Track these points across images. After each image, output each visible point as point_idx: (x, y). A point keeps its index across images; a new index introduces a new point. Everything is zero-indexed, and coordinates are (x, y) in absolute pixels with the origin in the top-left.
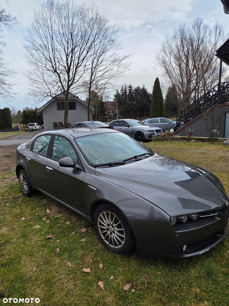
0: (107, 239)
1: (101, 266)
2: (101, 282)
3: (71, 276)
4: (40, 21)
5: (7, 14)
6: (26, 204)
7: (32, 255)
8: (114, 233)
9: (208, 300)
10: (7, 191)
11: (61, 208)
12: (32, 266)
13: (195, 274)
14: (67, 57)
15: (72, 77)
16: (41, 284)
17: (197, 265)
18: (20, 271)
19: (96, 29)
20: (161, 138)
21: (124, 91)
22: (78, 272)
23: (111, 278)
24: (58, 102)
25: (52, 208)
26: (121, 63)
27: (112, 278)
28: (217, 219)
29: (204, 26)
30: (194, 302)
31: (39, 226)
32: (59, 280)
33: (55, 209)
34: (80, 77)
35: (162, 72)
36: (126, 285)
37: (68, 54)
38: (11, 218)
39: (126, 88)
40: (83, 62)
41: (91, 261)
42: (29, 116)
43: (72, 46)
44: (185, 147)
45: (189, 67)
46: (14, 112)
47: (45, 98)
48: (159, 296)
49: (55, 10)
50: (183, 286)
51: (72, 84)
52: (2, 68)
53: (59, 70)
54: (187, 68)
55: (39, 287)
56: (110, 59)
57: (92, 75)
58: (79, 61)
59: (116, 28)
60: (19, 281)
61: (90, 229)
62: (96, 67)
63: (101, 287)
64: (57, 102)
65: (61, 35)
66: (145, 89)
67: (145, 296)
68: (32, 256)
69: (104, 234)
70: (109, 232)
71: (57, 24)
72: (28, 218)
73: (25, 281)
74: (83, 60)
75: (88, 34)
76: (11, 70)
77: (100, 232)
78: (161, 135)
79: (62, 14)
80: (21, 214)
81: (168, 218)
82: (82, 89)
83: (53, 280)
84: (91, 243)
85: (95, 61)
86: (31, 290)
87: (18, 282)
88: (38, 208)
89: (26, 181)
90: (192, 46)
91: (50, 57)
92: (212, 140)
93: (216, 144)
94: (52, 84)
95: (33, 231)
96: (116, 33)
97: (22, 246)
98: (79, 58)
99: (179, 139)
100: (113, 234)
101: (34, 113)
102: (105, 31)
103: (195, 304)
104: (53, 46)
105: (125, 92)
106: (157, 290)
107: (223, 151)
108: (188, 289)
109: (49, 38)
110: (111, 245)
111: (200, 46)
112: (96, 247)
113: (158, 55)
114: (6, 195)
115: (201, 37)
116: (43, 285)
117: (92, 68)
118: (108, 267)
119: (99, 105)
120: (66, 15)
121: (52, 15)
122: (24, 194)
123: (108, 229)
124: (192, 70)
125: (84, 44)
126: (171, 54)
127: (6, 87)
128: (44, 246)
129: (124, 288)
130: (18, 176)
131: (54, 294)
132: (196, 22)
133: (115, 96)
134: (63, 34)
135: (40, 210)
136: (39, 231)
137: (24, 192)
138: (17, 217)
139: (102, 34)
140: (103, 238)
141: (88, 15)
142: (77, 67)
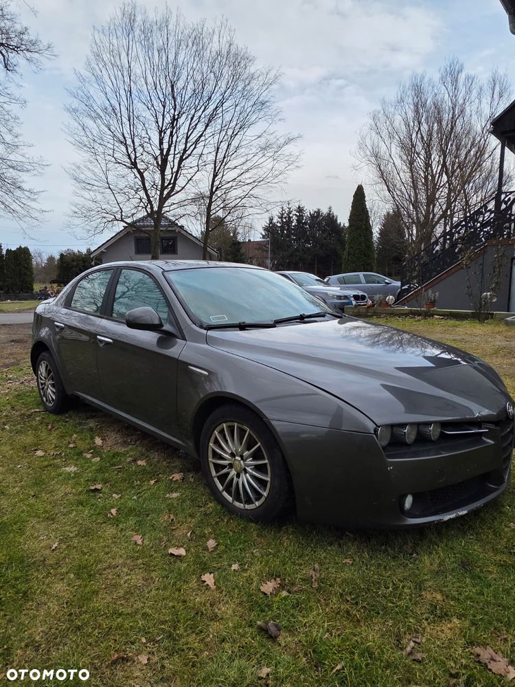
0: (228, 489)
1: (211, 543)
2: (208, 574)
3: (140, 561)
4: (104, 56)
5: (32, 37)
6: (50, 427)
7: (51, 519)
8: (246, 471)
9: (460, 617)
10: (9, 403)
11: (129, 436)
12: (49, 539)
13: (431, 565)
14: (160, 135)
15: (171, 179)
16: (67, 574)
17: (438, 546)
18: (20, 547)
19: (226, 77)
20: (364, 311)
21: (285, 218)
22: (156, 555)
23: (233, 568)
24: (138, 235)
25: (107, 436)
26: (279, 153)
27: (235, 567)
28: (486, 442)
29: (468, 78)
30: (427, 620)
31: (76, 469)
32: (109, 567)
33: (114, 437)
34: (189, 181)
35: (371, 176)
36: (268, 582)
37: (164, 128)
38: (11, 452)
39: (290, 212)
40: (195, 148)
41: (189, 534)
42: (73, 267)
43: (172, 111)
44: (419, 329)
45: (432, 168)
46: (39, 260)
47: (110, 225)
48: (345, 607)
49: (137, 32)
50: (403, 588)
51: (169, 196)
52: (17, 155)
53: (143, 163)
54: (427, 170)
55: (63, 579)
56: (255, 143)
57: (215, 175)
58: (188, 145)
59: (271, 75)
60: (15, 565)
61: (191, 476)
62: (225, 160)
63: (208, 585)
64: (136, 235)
65: (149, 88)
66: (333, 216)
67: (310, 604)
68: (53, 519)
69: (222, 478)
70: (233, 472)
71: (142, 63)
72: (52, 453)
73: (30, 566)
74: (197, 142)
75: (209, 88)
76: (36, 160)
77: (214, 473)
78: (365, 305)
79: (152, 41)
80: (36, 445)
81: (371, 426)
82: (193, 208)
83: (96, 566)
84: (192, 501)
85: (224, 146)
86: (44, 584)
87: (14, 568)
88: (75, 436)
89: (53, 379)
90: (440, 122)
91: (123, 134)
92: (481, 315)
93: (490, 324)
94: (124, 193)
95: (60, 475)
96: (271, 87)
97: (32, 501)
98: (188, 138)
99: (406, 315)
100: (242, 475)
101: (84, 262)
102: (247, 82)
103: (429, 624)
104: (131, 111)
105: (289, 221)
106: (341, 595)
107: (506, 337)
108: (415, 594)
109: (122, 92)
110: (237, 504)
111: (456, 121)
112: (203, 509)
113: (363, 138)
114: (5, 410)
115: (461, 101)
116: (72, 576)
117: (215, 161)
118: (228, 546)
119: (228, 248)
120: (162, 44)
121: (131, 43)
122: (47, 409)
123: (231, 466)
124: (437, 175)
125: (199, 108)
126: (391, 137)
127: (23, 196)
128: (82, 505)
129: (261, 588)
130: (35, 369)
131: (96, 593)
132: (448, 68)
133: (266, 229)
134: (153, 84)
135: (81, 439)
136: (73, 478)
137: (47, 403)
138: (28, 449)
139: (240, 88)
140: (220, 488)
141: (211, 44)
142: (181, 157)
